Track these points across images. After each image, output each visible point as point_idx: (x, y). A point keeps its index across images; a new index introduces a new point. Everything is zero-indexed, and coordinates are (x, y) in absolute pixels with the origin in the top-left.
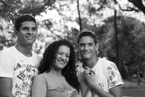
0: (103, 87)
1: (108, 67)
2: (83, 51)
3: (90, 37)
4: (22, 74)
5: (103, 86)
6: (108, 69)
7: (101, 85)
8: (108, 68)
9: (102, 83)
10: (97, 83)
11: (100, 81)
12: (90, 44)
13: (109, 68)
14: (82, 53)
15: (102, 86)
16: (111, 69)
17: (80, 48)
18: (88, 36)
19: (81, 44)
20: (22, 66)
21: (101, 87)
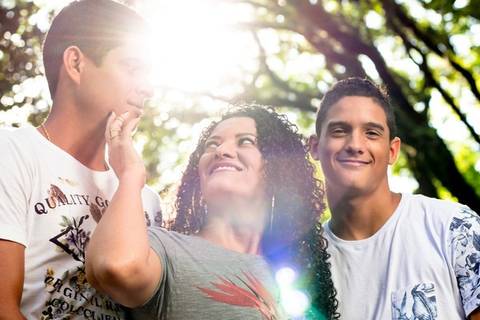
0: (431, 305)
1: (451, 221)
2: (338, 153)
3: (375, 101)
4: (75, 232)
5: (433, 299)
6: (453, 227)
7: (422, 295)
8: (452, 225)
9: (429, 286)
10: (402, 286)
11: (419, 276)
12: (370, 130)
13: (457, 223)
14: (335, 164)
15: (428, 301)
16: (469, 226)
17: (327, 142)
18: (367, 95)
19: (332, 125)
20: (70, 199)
21: (425, 304)
